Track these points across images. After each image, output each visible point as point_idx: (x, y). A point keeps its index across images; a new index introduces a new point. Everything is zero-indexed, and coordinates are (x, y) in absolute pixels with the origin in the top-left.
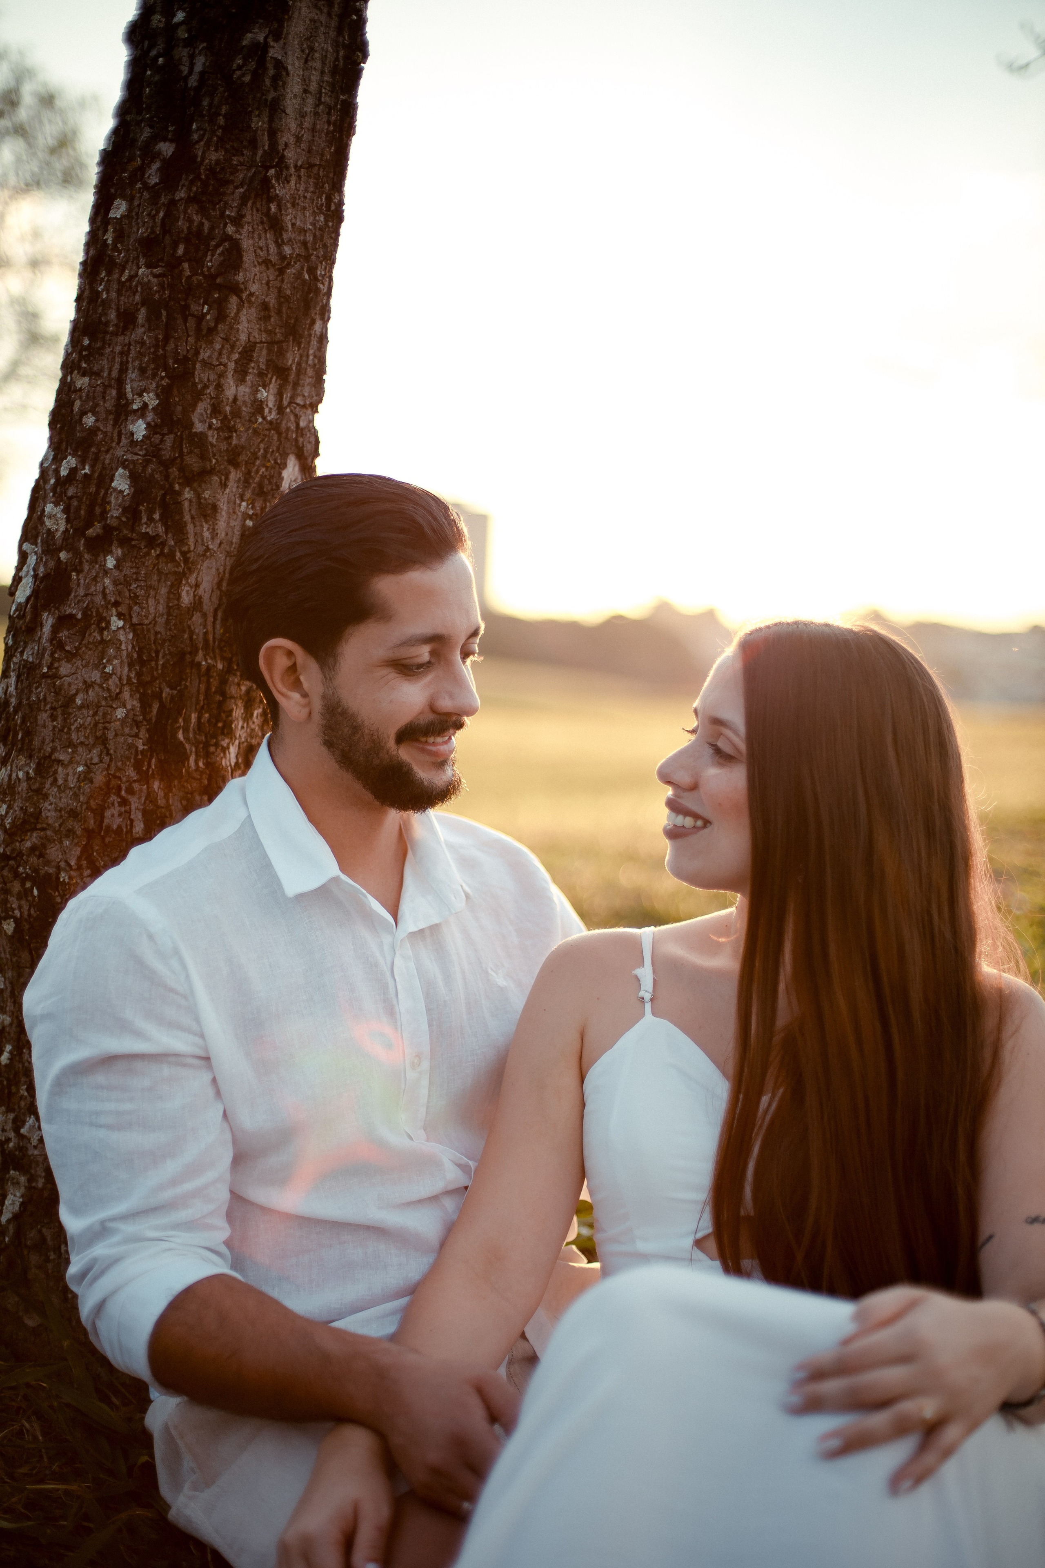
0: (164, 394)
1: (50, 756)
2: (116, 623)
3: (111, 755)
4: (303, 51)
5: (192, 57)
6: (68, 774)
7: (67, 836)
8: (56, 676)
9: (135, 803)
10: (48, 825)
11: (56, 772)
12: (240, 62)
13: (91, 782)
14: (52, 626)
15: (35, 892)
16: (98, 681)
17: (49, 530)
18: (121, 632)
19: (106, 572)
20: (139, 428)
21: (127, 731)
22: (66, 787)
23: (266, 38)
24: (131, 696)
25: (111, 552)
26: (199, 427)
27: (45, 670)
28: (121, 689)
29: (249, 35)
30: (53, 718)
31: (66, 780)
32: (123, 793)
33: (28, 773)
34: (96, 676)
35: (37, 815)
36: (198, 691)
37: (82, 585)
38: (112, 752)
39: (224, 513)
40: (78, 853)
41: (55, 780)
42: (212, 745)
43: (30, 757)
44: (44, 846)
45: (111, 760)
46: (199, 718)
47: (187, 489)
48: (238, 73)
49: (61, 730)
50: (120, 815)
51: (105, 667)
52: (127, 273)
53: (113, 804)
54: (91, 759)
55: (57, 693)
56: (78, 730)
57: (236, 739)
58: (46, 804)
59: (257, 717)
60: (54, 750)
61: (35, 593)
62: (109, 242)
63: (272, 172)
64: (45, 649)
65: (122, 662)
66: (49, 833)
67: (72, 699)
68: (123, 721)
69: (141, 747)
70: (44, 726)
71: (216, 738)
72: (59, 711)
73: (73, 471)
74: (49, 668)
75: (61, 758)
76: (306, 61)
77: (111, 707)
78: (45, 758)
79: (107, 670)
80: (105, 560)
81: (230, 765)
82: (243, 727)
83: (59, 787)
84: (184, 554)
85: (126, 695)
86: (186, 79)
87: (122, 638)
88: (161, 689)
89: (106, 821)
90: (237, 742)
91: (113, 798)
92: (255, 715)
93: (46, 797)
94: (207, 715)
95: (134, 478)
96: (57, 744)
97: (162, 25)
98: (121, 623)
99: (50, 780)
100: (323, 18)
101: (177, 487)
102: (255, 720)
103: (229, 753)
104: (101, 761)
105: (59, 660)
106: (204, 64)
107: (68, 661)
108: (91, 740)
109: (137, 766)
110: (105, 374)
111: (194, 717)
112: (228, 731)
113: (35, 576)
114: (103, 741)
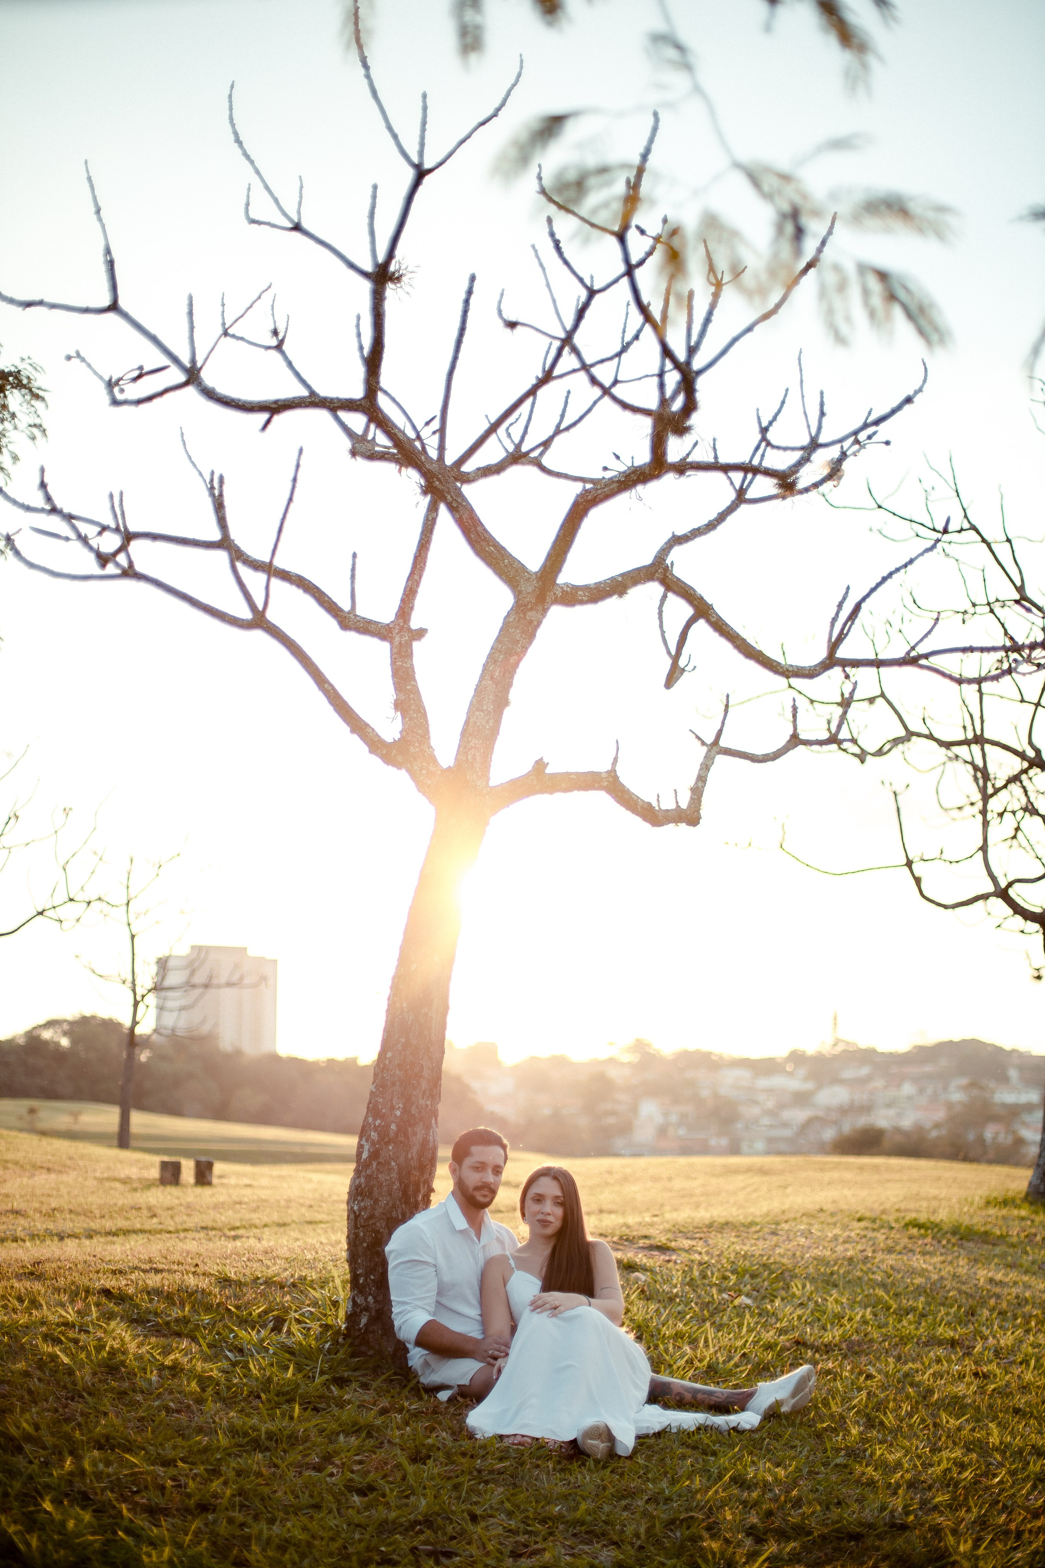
0: (404, 1104)
2: (393, 1164)
9: (399, 1210)
18: (395, 1166)
19: (390, 1151)
20: (398, 1113)
25: (391, 1145)
26: (413, 1112)
28: (395, 1182)
34: (388, 1178)
35: (374, 1215)
61: (369, 1156)
77: (393, 1186)
79: (392, 1177)
80: (389, 1147)
95: (397, 1126)
113: (369, 1151)
114: (390, 1195)
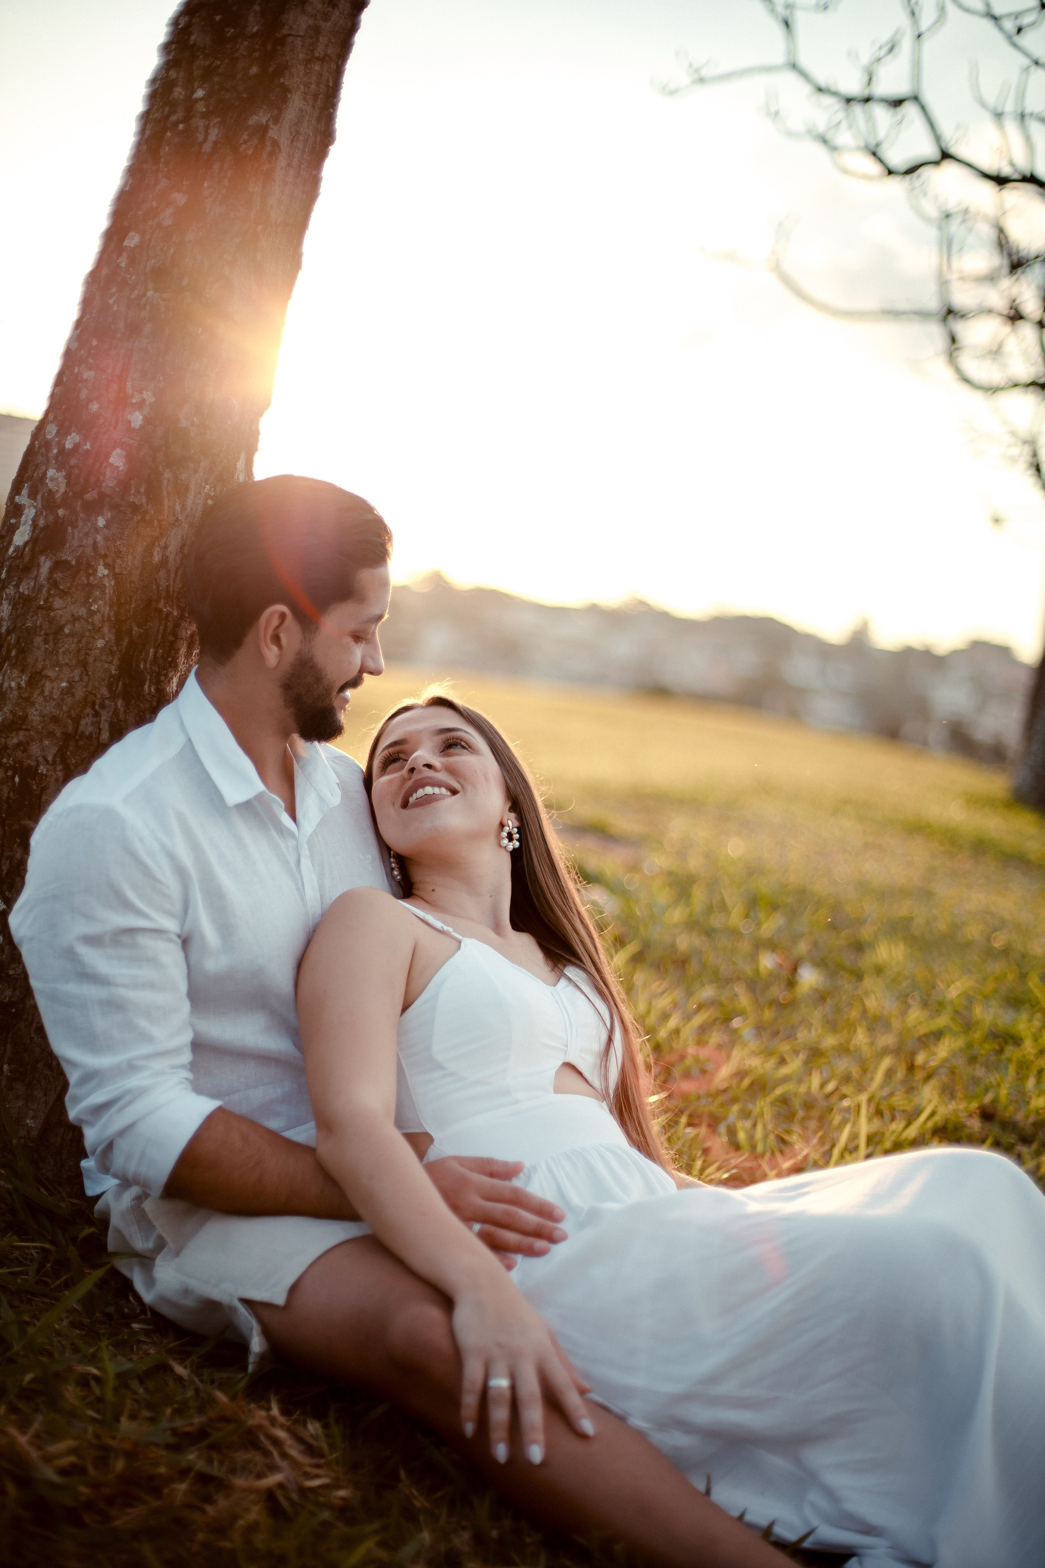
0: (159, 394)
1: (40, 672)
2: (102, 571)
3: (89, 675)
4: (291, 134)
5: (207, 128)
6: (53, 688)
7: (48, 737)
8: (50, 608)
9: (105, 716)
10: (32, 727)
11: (44, 685)
12: (246, 137)
13: (73, 695)
14: (50, 568)
15: (17, 779)
16: (85, 616)
17: (50, 490)
18: (106, 579)
19: (97, 530)
20: (136, 418)
21: (104, 658)
22: (51, 698)
23: (268, 120)
24: (109, 631)
25: (102, 514)
27: (42, 603)
28: (102, 624)
29: (255, 117)
30: (46, 642)
31: (51, 692)
32: (97, 707)
33: (19, 684)
34: (83, 612)
35: (24, 719)
36: (158, 631)
37: (76, 537)
38: (90, 673)
39: (192, 492)
40: (55, 751)
41: (43, 692)
42: (163, 675)
43: (23, 671)
44: (28, 743)
45: (89, 680)
46: (156, 652)
47: (167, 471)
48: (244, 146)
49: (51, 652)
50: (92, 724)
51: (91, 606)
52: (136, 292)
53: (88, 715)
54: (73, 677)
55: (50, 623)
56: (64, 653)
57: (178, 672)
58: (33, 710)
59: (195, 656)
60: (44, 667)
61: (34, 541)
62: (123, 265)
63: (260, 227)
64: (42, 586)
65: (105, 603)
66: (32, 733)
67: (61, 628)
68: (102, 650)
69: (113, 672)
70: (38, 648)
71: (166, 670)
72: (51, 637)
73: (77, 446)
74: (46, 601)
75: (50, 674)
76: (293, 140)
77: (94, 638)
78: (36, 673)
79: (93, 608)
80: (96, 520)
81: (173, 692)
82: (184, 663)
83: (45, 698)
84: (159, 521)
85: (106, 629)
86: (201, 144)
87: (107, 584)
88: (131, 627)
89: (81, 728)
90: (178, 674)
91: (89, 710)
92: (194, 654)
93: (33, 704)
94: (161, 651)
95: (128, 457)
96: (47, 663)
97: (182, 97)
98: (106, 572)
99: (37, 692)
100: (309, 109)
101: (161, 468)
102: (193, 658)
103: (173, 682)
104: (81, 680)
105: (54, 596)
106: (217, 135)
107: (61, 598)
108: (74, 663)
109: (109, 687)
110: (110, 371)
111: (152, 650)
112: (174, 665)
113: (35, 525)
114: (84, 665)
